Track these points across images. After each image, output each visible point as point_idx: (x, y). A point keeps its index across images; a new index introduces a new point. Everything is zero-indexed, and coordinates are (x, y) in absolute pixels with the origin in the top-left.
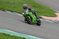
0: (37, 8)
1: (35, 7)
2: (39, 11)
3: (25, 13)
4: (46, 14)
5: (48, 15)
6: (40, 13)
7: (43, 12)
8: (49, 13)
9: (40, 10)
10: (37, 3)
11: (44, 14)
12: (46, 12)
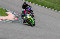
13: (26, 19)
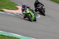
4: (7, 7)
13: (25, 13)
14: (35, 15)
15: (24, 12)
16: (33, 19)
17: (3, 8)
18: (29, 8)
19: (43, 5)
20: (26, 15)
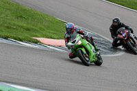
0: (27, 19)
1: (21, 17)
2: (31, 27)
3: (74, 42)
4: (48, 34)
5: (53, 35)
6: (35, 31)
7: (41, 29)
8: (55, 30)
9: (33, 25)
10: (27, 8)
11: (44, 33)
12: (48, 28)
13: (72, 46)
14: (97, 50)
15: (70, 44)
16: (92, 59)
17: (38, 35)
18: (83, 34)
19: (131, 29)
20: (75, 50)
